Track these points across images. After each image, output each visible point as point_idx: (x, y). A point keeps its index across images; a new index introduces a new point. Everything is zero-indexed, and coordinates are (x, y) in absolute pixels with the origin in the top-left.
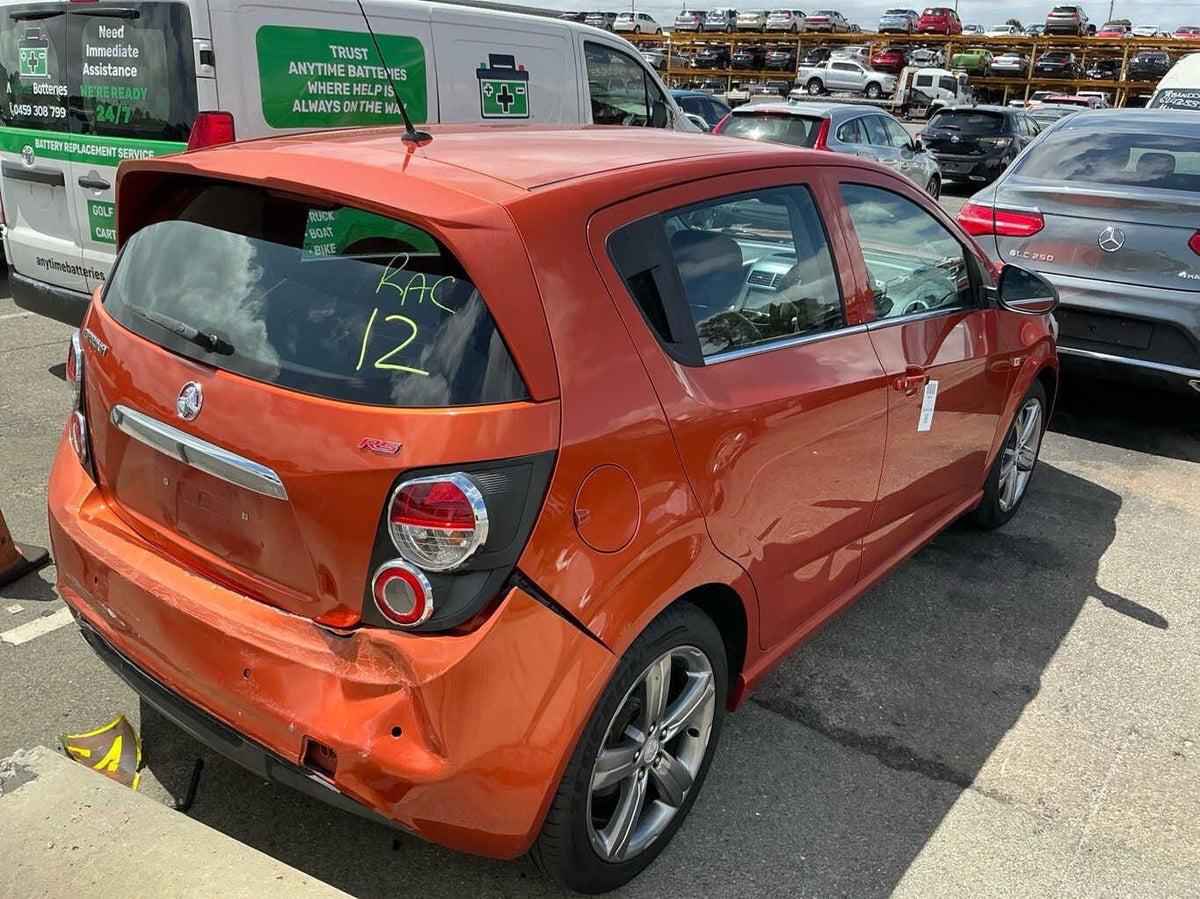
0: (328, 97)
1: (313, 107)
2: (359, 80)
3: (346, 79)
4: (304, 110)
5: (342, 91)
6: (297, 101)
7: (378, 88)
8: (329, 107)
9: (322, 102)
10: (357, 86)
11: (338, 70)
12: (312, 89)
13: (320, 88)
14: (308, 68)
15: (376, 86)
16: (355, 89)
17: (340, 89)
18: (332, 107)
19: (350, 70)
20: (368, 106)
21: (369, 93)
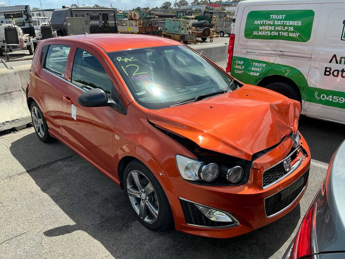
0: (266, 31)
1: (260, 33)
2: (279, 25)
3: (274, 25)
4: (257, 34)
5: (272, 29)
6: (255, 32)
7: (286, 28)
8: (266, 33)
9: (264, 32)
10: (277, 27)
11: (271, 22)
12: (261, 28)
13: (264, 28)
14: (260, 22)
15: (285, 27)
16: (276, 28)
17: (271, 28)
18: (267, 33)
19: (275, 22)
20: (283, 34)
21: (283, 30)
